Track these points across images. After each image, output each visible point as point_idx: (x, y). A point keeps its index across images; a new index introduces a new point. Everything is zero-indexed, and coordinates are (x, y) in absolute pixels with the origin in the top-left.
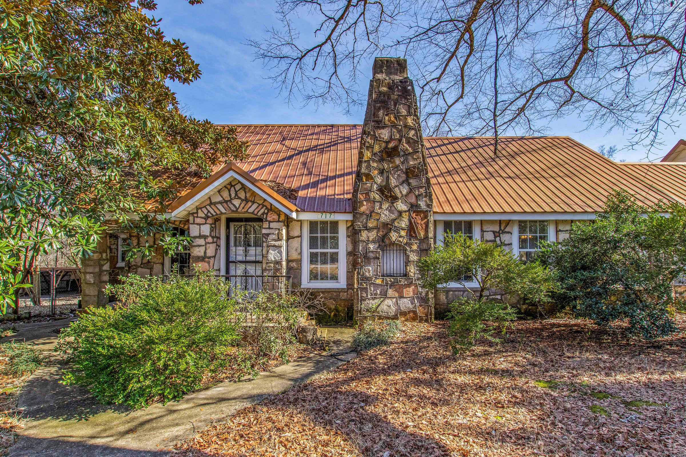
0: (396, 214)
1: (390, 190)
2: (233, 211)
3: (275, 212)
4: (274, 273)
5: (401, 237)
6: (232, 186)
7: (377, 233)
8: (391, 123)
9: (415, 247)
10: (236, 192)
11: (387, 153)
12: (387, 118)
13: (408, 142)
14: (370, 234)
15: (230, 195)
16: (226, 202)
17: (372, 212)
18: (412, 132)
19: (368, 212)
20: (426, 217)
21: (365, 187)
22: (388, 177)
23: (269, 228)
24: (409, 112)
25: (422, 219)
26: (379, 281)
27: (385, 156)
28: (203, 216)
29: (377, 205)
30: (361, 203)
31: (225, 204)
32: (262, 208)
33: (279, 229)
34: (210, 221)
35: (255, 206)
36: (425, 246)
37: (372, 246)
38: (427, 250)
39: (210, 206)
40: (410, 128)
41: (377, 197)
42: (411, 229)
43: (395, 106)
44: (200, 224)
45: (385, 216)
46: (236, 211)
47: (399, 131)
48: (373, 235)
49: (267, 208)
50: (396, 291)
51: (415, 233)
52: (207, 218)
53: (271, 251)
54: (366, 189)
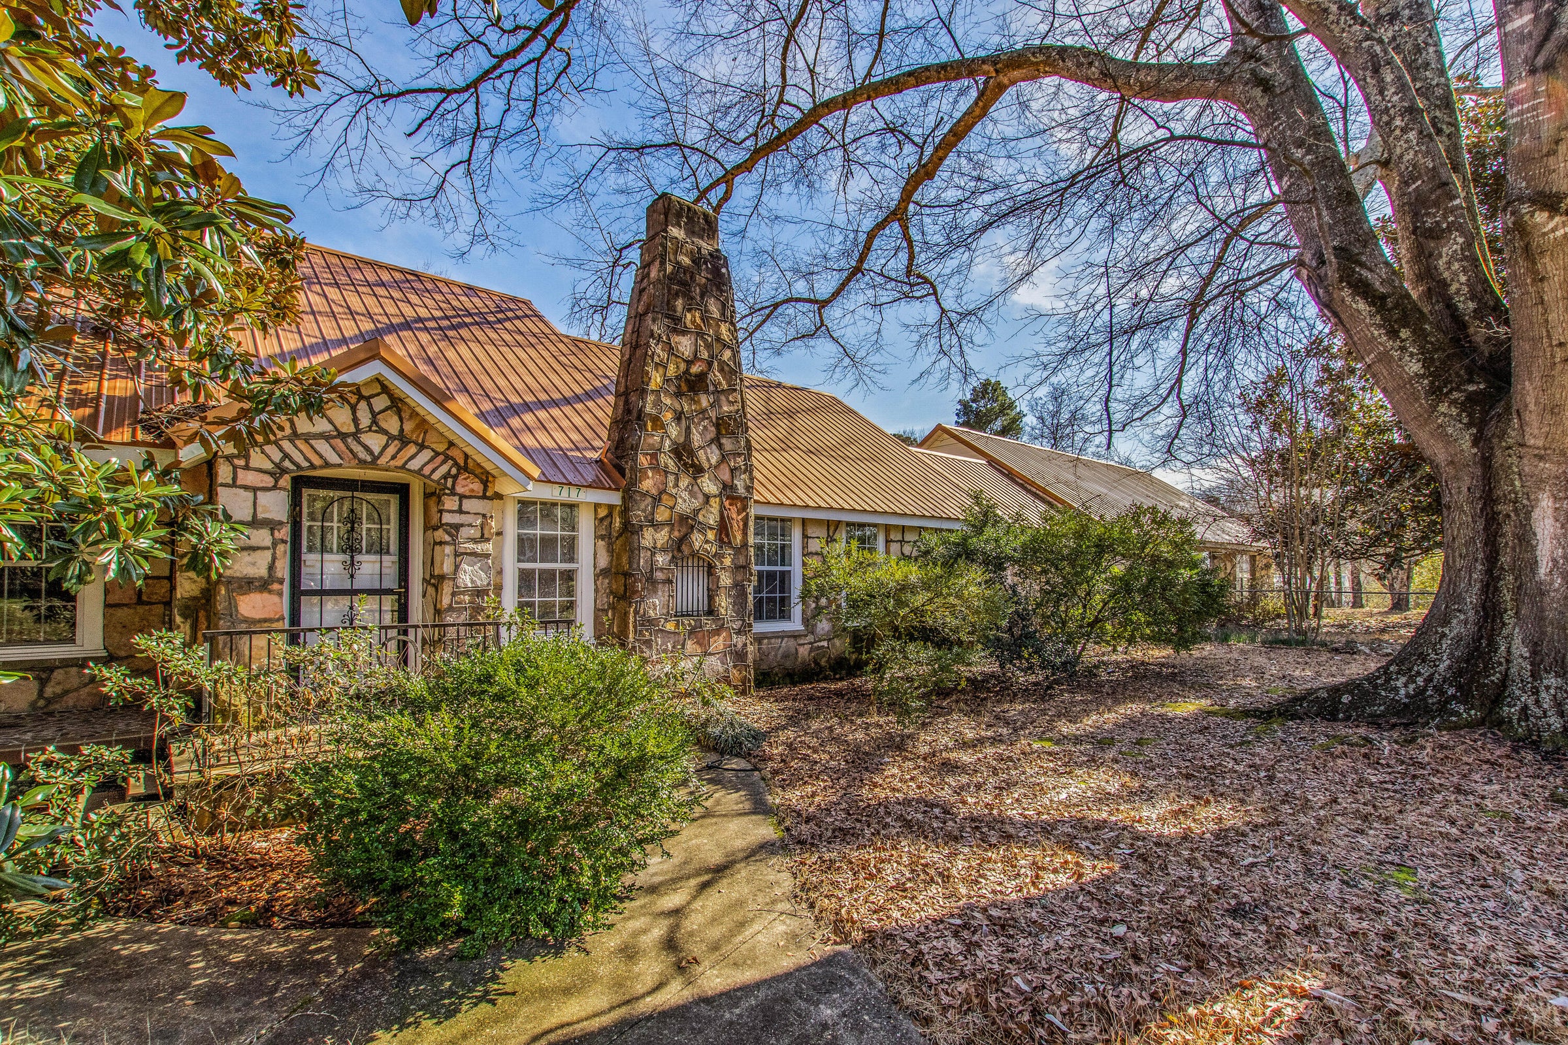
0: (701, 498)
1: (691, 453)
2: (362, 463)
3: (476, 476)
4: (471, 617)
5: (707, 542)
6: (361, 397)
7: (670, 532)
8: (696, 327)
9: (728, 561)
10: (374, 415)
11: (687, 381)
12: (689, 316)
13: (721, 370)
14: (658, 536)
15: (356, 420)
16: (343, 436)
17: (663, 492)
18: (727, 354)
19: (654, 492)
20: (745, 508)
21: (650, 441)
22: (688, 428)
23: (460, 511)
24: (723, 314)
25: (739, 513)
26: (670, 627)
27: (684, 388)
28: (268, 466)
29: (671, 478)
30: (643, 471)
31: (338, 442)
32: (444, 462)
33: (484, 516)
34: (285, 481)
35: (426, 455)
36: (741, 561)
37: (661, 559)
38: (744, 567)
39: (291, 441)
40: (725, 346)
41: (671, 463)
42: (723, 527)
43: (702, 296)
44: (255, 490)
45: (685, 504)
46: (374, 463)
47: (709, 346)
48: (662, 537)
49: (456, 464)
50: (697, 643)
51: (727, 535)
52: (278, 472)
53: (464, 566)
54: (651, 446)
